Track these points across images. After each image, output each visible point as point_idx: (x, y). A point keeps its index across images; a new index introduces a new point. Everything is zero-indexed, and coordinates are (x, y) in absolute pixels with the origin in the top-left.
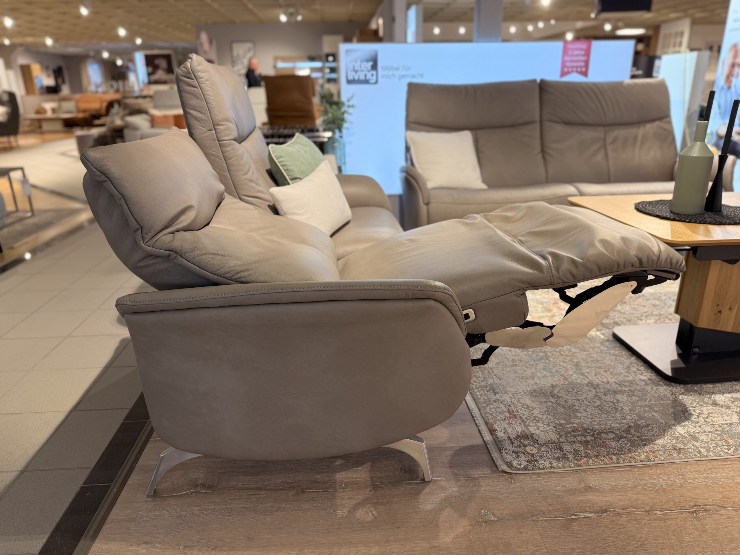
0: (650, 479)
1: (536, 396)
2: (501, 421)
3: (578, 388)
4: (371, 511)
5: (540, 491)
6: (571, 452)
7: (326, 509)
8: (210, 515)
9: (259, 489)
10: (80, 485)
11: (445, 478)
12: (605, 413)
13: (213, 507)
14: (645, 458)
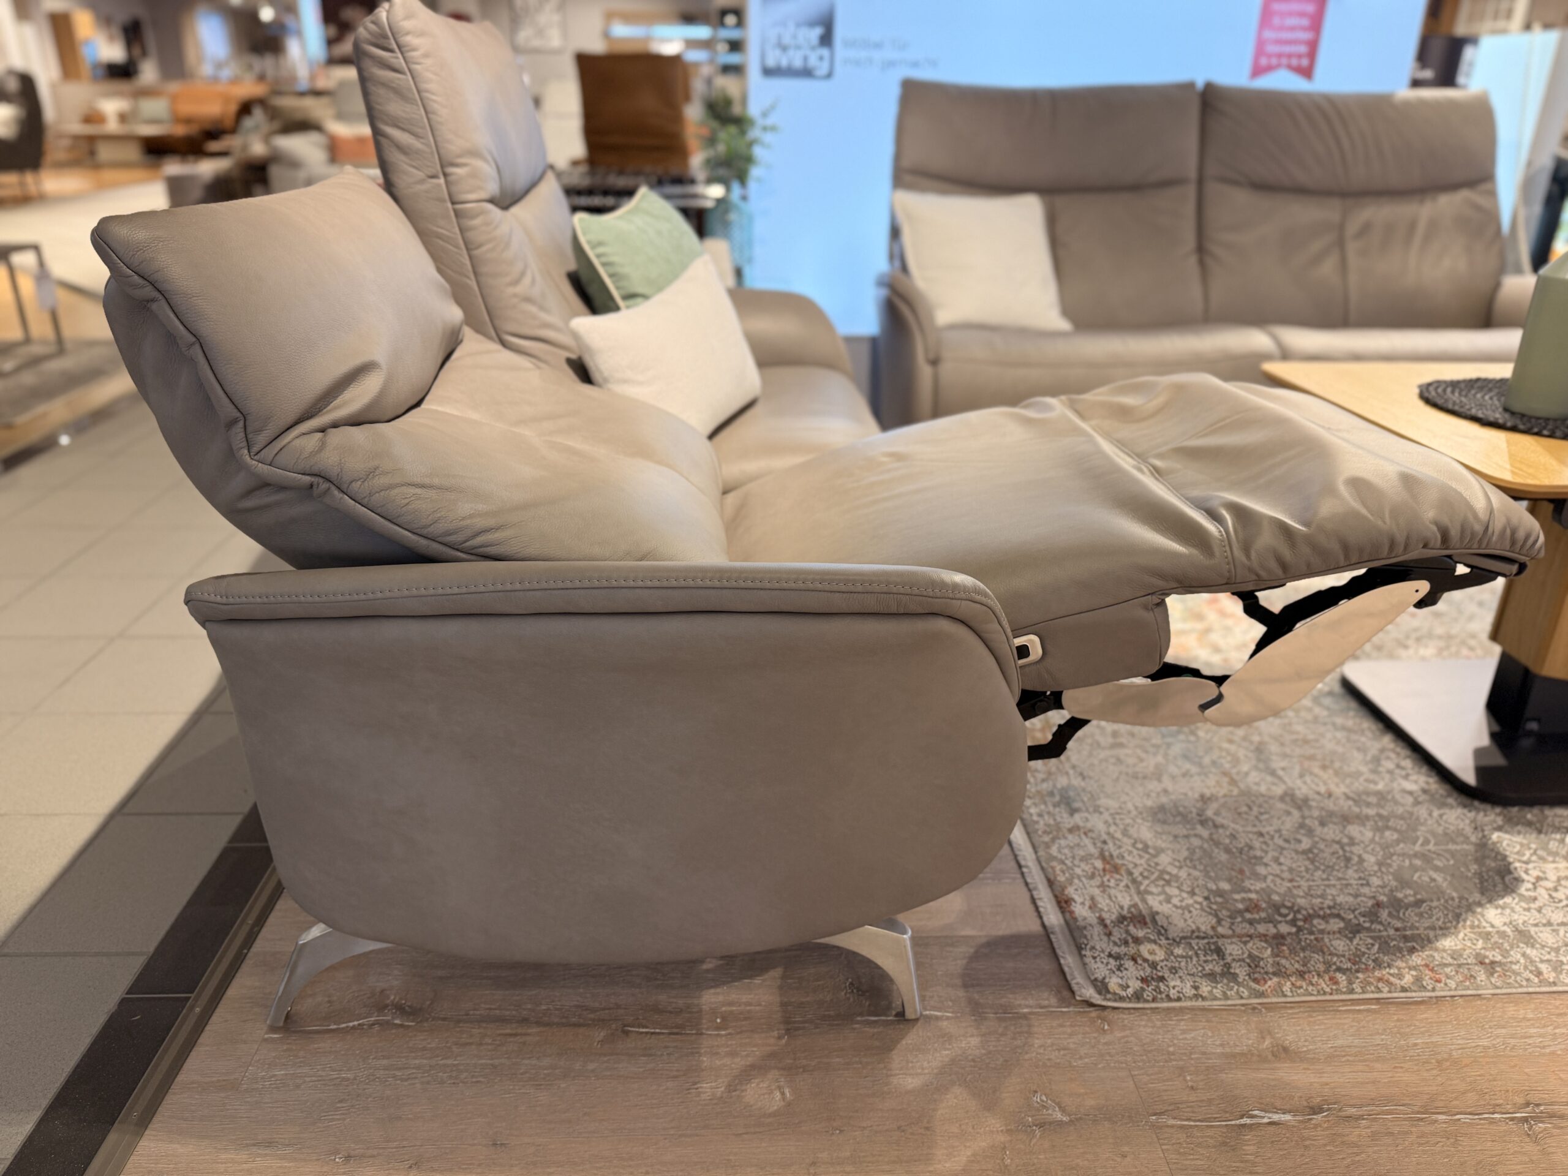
0: (1422, 1033)
1: (1164, 822)
2: (1084, 879)
3: (1260, 806)
4: (779, 1088)
5: (1169, 1053)
6: (1243, 960)
7: (676, 1077)
8: (410, 1082)
9: (524, 1021)
10: (120, 994)
11: (952, 1013)
12: (1322, 867)
13: (417, 1062)
14: (1413, 983)
